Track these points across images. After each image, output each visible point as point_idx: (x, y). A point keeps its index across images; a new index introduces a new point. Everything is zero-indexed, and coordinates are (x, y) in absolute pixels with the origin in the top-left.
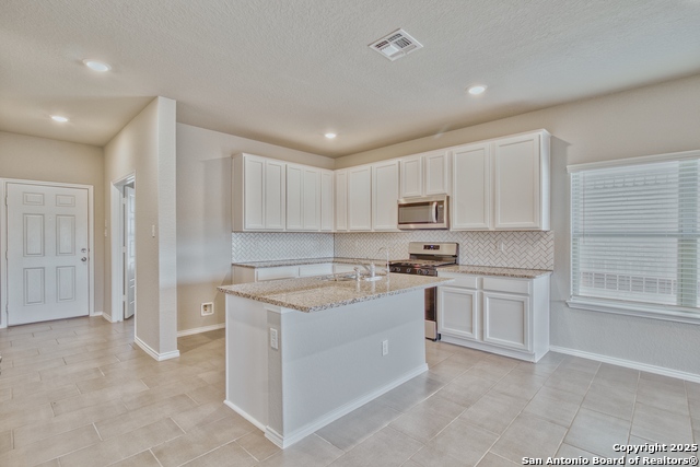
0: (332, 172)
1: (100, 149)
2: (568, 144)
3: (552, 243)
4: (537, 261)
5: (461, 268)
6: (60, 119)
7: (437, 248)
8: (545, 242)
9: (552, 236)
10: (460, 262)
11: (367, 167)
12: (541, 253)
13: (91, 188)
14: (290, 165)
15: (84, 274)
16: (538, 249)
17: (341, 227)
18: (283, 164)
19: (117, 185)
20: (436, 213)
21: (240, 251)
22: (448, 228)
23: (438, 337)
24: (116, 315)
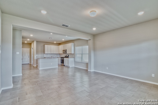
0: (58, 46)
9: (74, 54)
13: (30, 49)
19: (32, 48)
20: (65, 51)
21: (45, 56)
22: (66, 53)
23: (64, 65)
24: (32, 64)
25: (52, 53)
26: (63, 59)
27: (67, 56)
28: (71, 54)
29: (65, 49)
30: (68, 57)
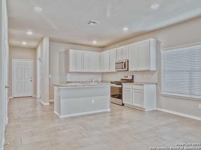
0: (100, 53)
1: (35, 49)
2: (161, 42)
3: (157, 75)
4: (153, 80)
5: (134, 83)
6: (24, 43)
7: (127, 77)
8: (155, 74)
9: (157, 72)
10: (134, 81)
11: (108, 51)
12: (154, 78)
13: (33, 60)
14: (84, 52)
15: (31, 84)
16: (153, 76)
17: (102, 71)
18: (82, 51)
19: (38, 59)
20: (124, 66)
21: (69, 78)
22: (128, 70)
23: (123, 105)
24: (38, 96)
25: (86, 71)
26: (120, 86)
27: (130, 78)
28: (148, 71)
29: (124, 59)
30: (131, 81)
